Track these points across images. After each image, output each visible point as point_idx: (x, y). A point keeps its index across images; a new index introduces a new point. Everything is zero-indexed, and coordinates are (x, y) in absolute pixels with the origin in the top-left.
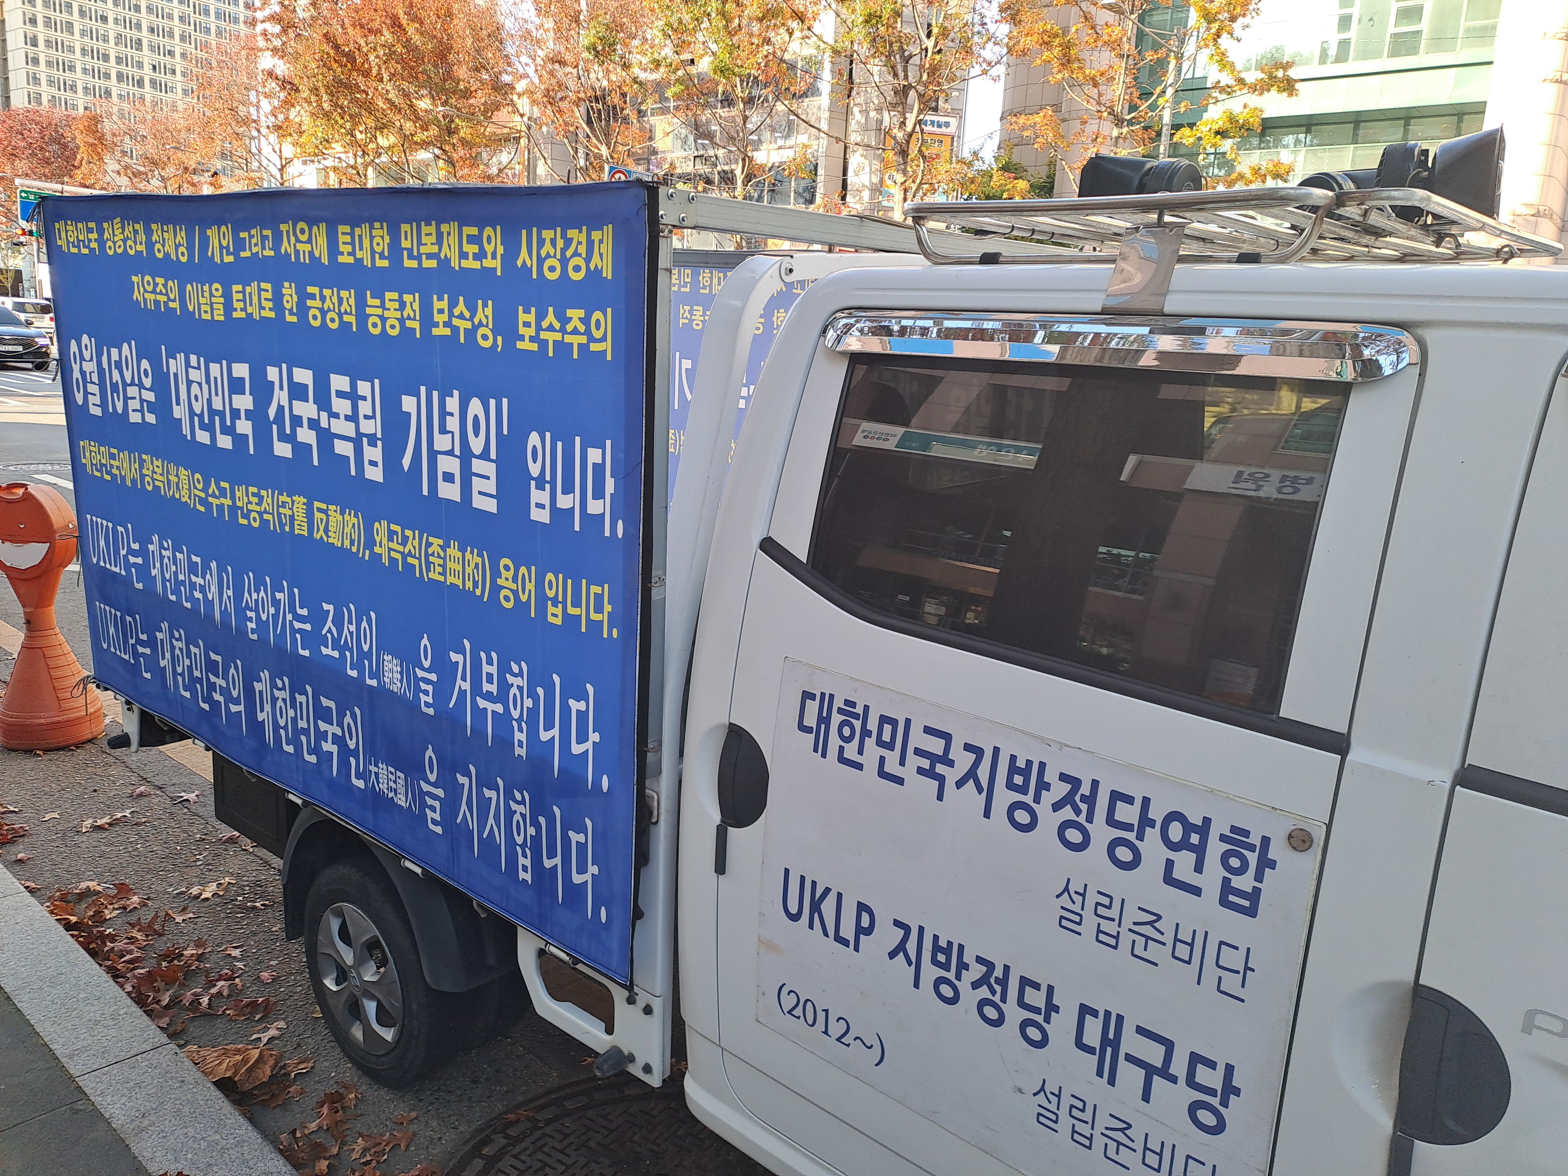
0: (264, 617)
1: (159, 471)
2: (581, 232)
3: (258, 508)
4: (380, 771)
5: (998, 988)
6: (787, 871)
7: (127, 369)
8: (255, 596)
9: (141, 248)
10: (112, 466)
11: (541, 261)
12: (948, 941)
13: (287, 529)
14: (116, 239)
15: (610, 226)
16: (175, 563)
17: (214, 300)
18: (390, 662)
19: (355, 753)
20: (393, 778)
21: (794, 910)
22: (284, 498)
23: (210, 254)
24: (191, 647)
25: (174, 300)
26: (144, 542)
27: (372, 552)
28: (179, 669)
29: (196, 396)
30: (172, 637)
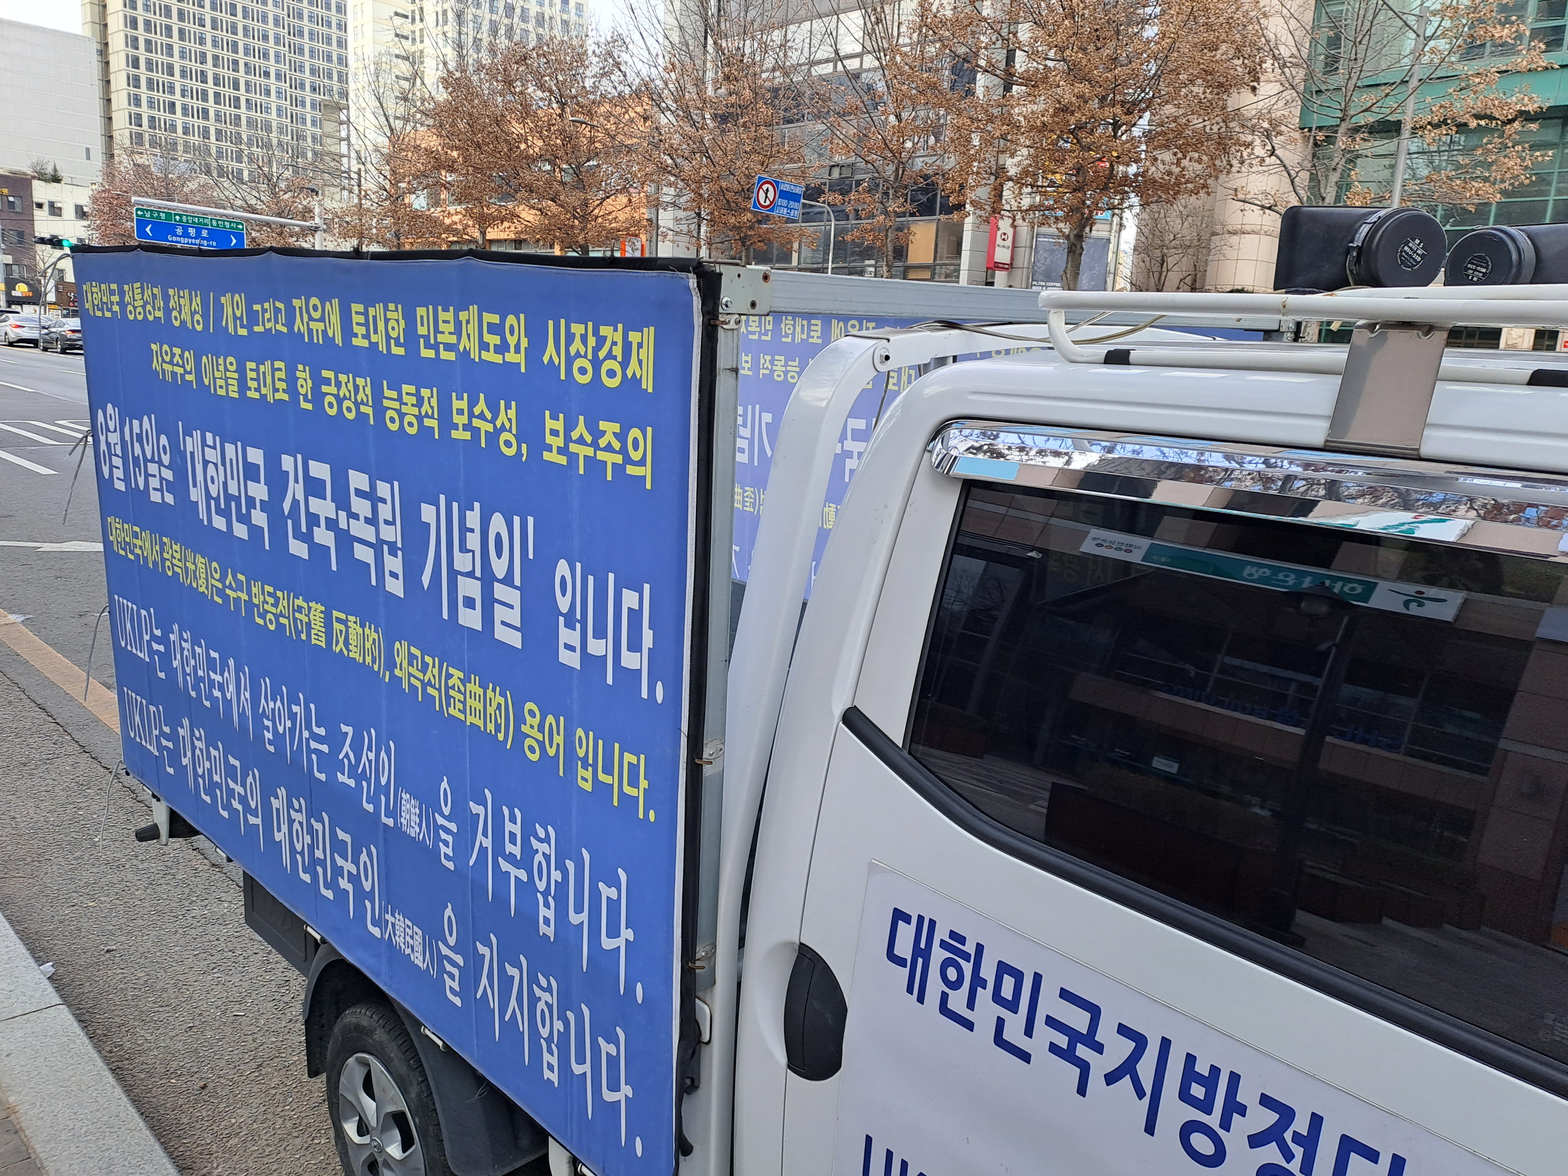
0: (280, 728)
1: (177, 556)
2: (616, 330)
3: (273, 610)
4: (397, 922)
6: (868, 1138)
7: (148, 444)
8: (271, 704)
10: (135, 546)
11: (570, 360)
13: (303, 636)
14: (137, 302)
15: (651, 328)
16: (194, 657)
17: (229, 374)
18: (409, 801)
19: (371, 897)
20: (410, 932)
22: (300, 602)
23: (224, 324)
24: (211, 748)
25: (190, 373)
26: (167, 631)
27: (392, 675)
28: (200, 771)
29: (212, 477)
30: (192, 734)
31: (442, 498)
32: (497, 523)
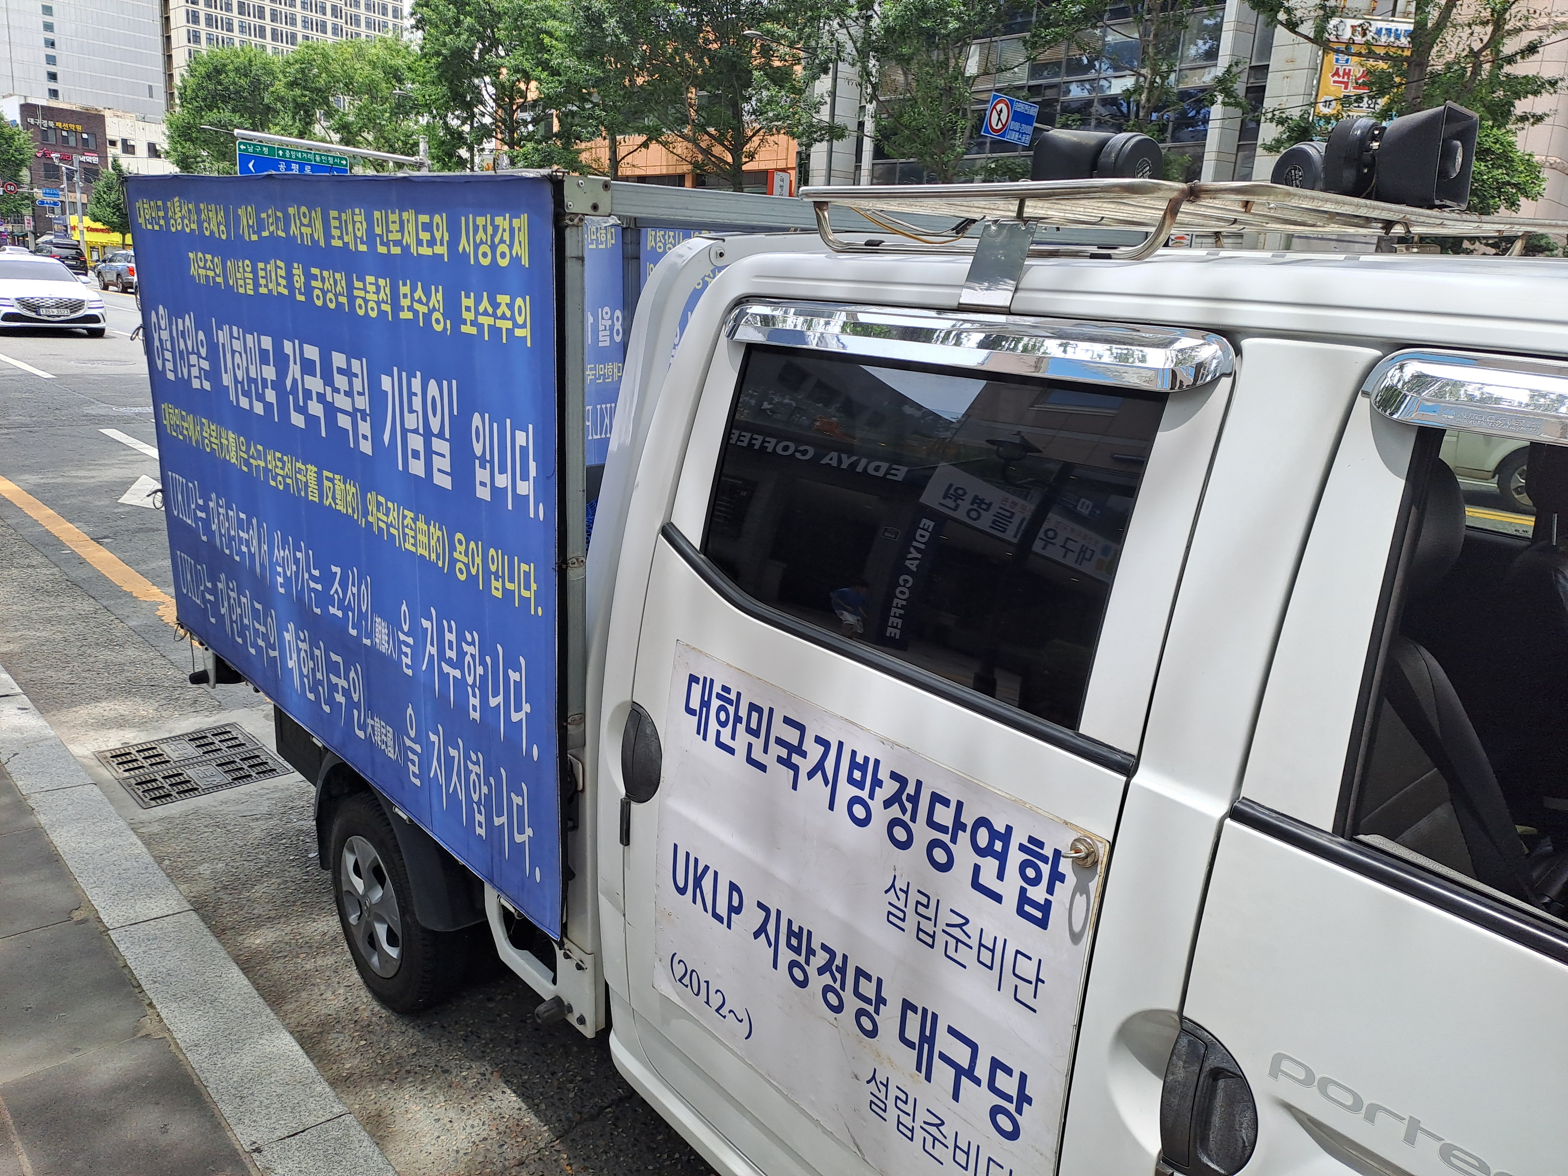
0: (289, 574)
1: (214, 434)
2: (505, 219)
3: (281, 472)
4: (375, 724)
5: (838, 976)
6: (676, 846)
7: (189, 339)
8: (282, 553)
9: (194, 226)
10: (183, 428)
11: (477, 247)
12: (800, 927)
13: (302, 494)
14: (177, 216)
15: (526, 215)
16: (228, 520)
17: (246, 275)
18: (380, 624)
19: (357, 706)
20: (385, 731)
21: (681, 884)
22: (299, 465)
23: (241, 231)
24: (241, 597)
25: (219, 276)
26: (207, 499)
27: (367, 520)
28: (234, 618)
29: (238, 364)
30: (228, 587)
31: (395, 369)
32: (433, 387)
